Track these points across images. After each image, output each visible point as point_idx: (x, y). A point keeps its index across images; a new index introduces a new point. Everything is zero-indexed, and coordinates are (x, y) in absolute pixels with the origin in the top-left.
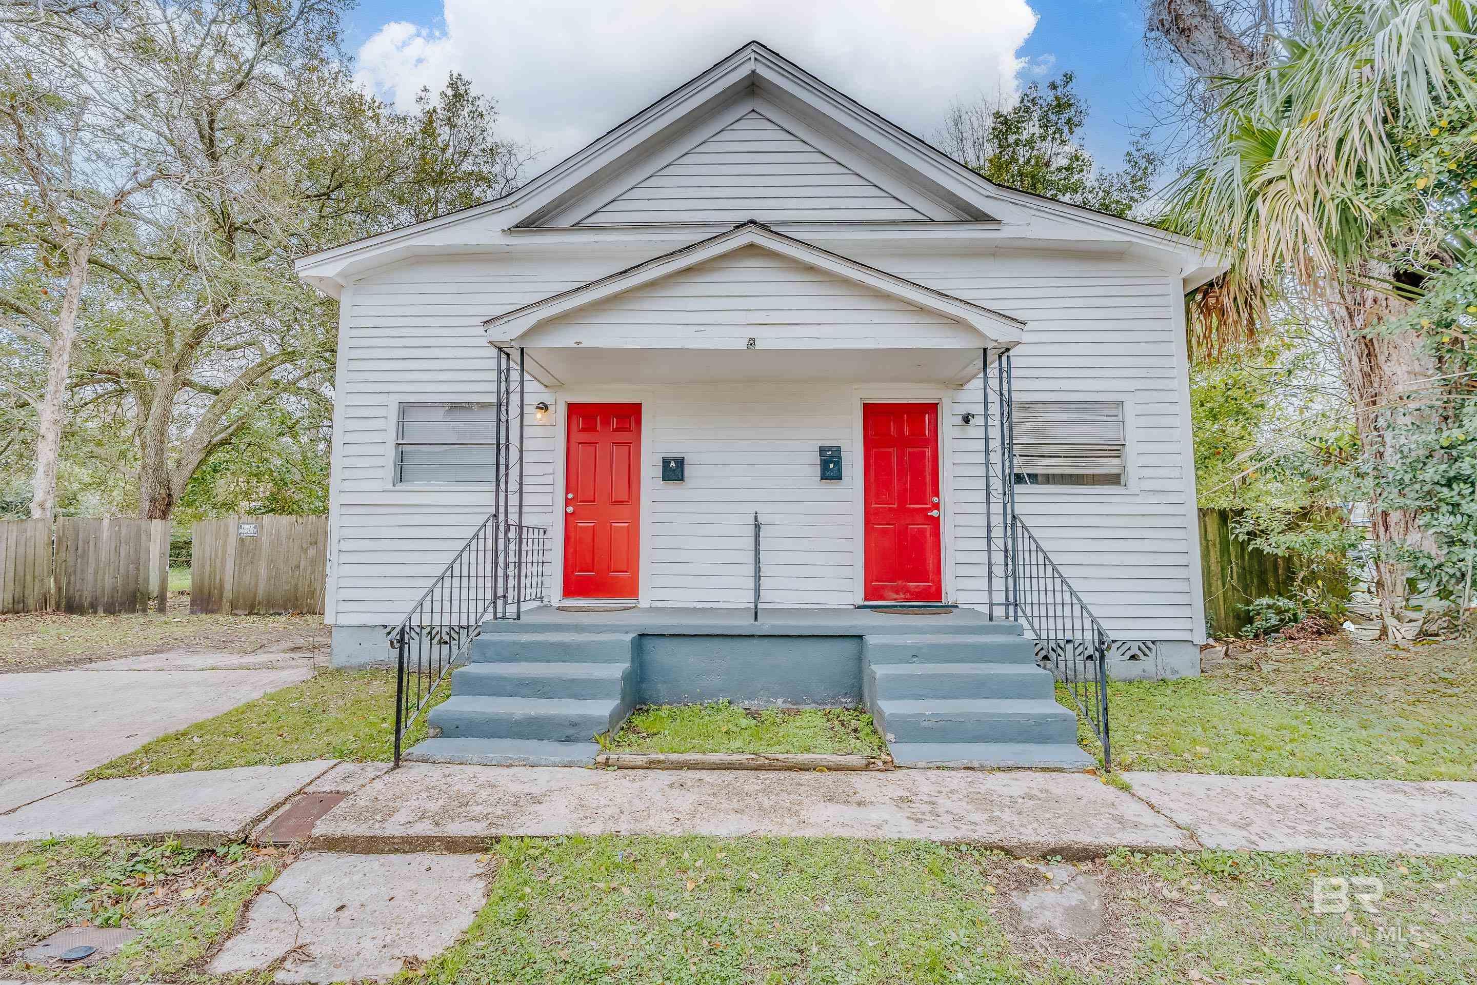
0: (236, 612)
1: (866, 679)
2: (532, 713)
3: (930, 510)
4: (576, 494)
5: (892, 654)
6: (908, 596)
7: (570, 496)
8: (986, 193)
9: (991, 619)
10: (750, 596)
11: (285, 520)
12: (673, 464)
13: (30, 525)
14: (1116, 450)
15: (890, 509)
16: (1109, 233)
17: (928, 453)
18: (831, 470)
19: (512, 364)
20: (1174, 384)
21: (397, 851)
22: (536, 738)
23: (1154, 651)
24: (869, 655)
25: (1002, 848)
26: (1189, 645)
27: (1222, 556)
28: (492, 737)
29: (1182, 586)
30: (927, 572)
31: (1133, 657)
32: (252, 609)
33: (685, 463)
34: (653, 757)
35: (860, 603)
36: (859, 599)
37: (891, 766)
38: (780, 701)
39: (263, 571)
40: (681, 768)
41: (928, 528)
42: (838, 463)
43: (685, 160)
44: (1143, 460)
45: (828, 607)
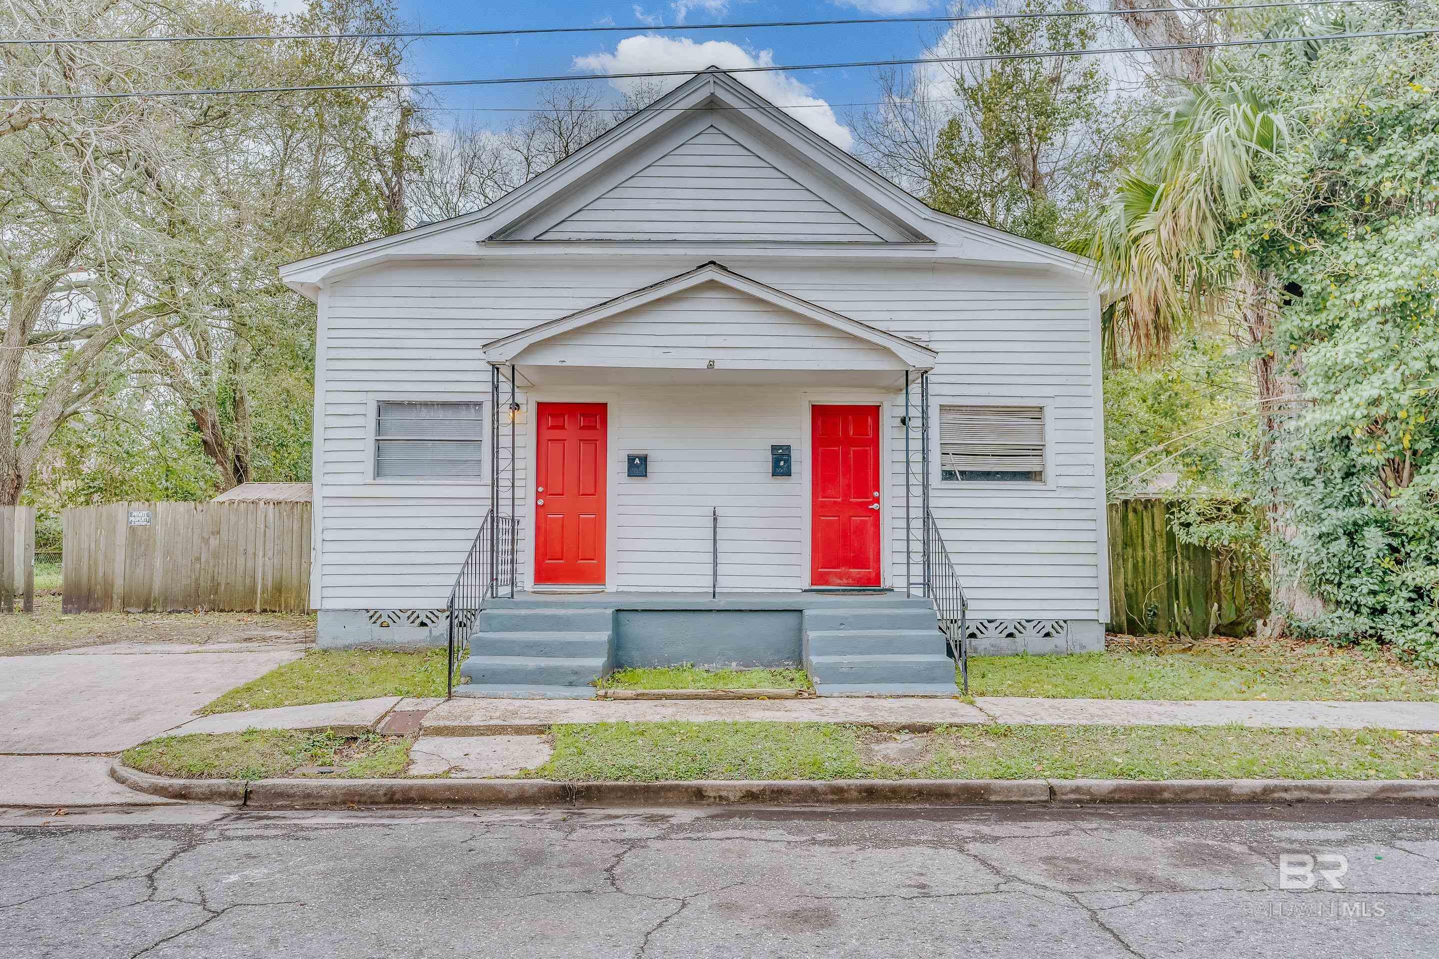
0: (129, 609)
1: (804, 642)
2: (543, 665)
3: (872, 503)
4: (546, 487)
5: (823, 623)
6: (850, 581)
7: (541, 489)
8: (923, 216)
9: (908, 596)
10: (709, 581)
11: (182, 506)
12: (637, 461)
14: (1038, 451)
15: (835, 502)
16: (1029, 254)
17: (871, 450)
18: (782, 467)
19: (501, 378)
20: (1089, 391)
21: (482, 734)
22: (545, 684)
23: (1065, 629)
24: (806, 624)
25: (872, 726)
26: (1096, 624)
27: (1168, 545)
28: (511, 683)
29: (1091, 572)
30: (868, 559)
31: (1047, 635)
32: (147, 607)
33: (648, 459)
34: (640, 691)
35: (808, 588)
36: (806, 583)
37: (813, 696)
38: (734, 664)
39: (158, 563)
40: (661, 699)
41: (870, 520)
42: (788, 461)
43: (647, 172)
44: (1061, 459)
45: (777, 591)
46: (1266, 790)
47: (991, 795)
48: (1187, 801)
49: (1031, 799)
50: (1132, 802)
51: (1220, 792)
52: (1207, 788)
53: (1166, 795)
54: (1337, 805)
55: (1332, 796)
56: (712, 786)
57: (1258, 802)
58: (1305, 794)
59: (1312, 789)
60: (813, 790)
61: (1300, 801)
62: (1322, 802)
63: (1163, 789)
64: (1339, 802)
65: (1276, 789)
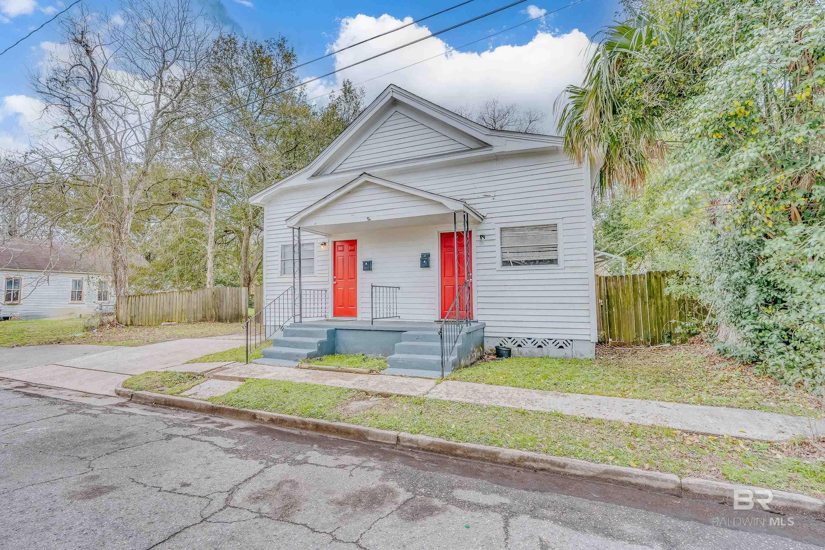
7: (335, 277)
8: (484, 133)
12: (367, 264)
13: (206, 290)
14: (555, 248)
16: (542, 143)
18: (425, 263)
20: (584, 212)
22: (288, 360)
23: (571, 344)
26: (589, 343)
28: (277, 359)
29: (585, 314)
31: (561, 347)
33: (372, 263)
35: (437, 320)
36: (438, 318)
37: (377, 373)
44: (566, 252)
46: (522, 459)
47: (369, 436)
48: (470, 458)
49: (387, 442)
50: (439, 453)
51: (491, 456)
52: (484, 452)
53: (459, 452)
54: (569, 477)
55: (566, 470)
56: (260, 414)
57: (515, 466)
58: (547, 466)
59: (553, 463)
60: (295, 422)
61: (542, 470)
62: (558, 473)
63: (457, 448)
64: (571, 475)
65: (527, 459)
